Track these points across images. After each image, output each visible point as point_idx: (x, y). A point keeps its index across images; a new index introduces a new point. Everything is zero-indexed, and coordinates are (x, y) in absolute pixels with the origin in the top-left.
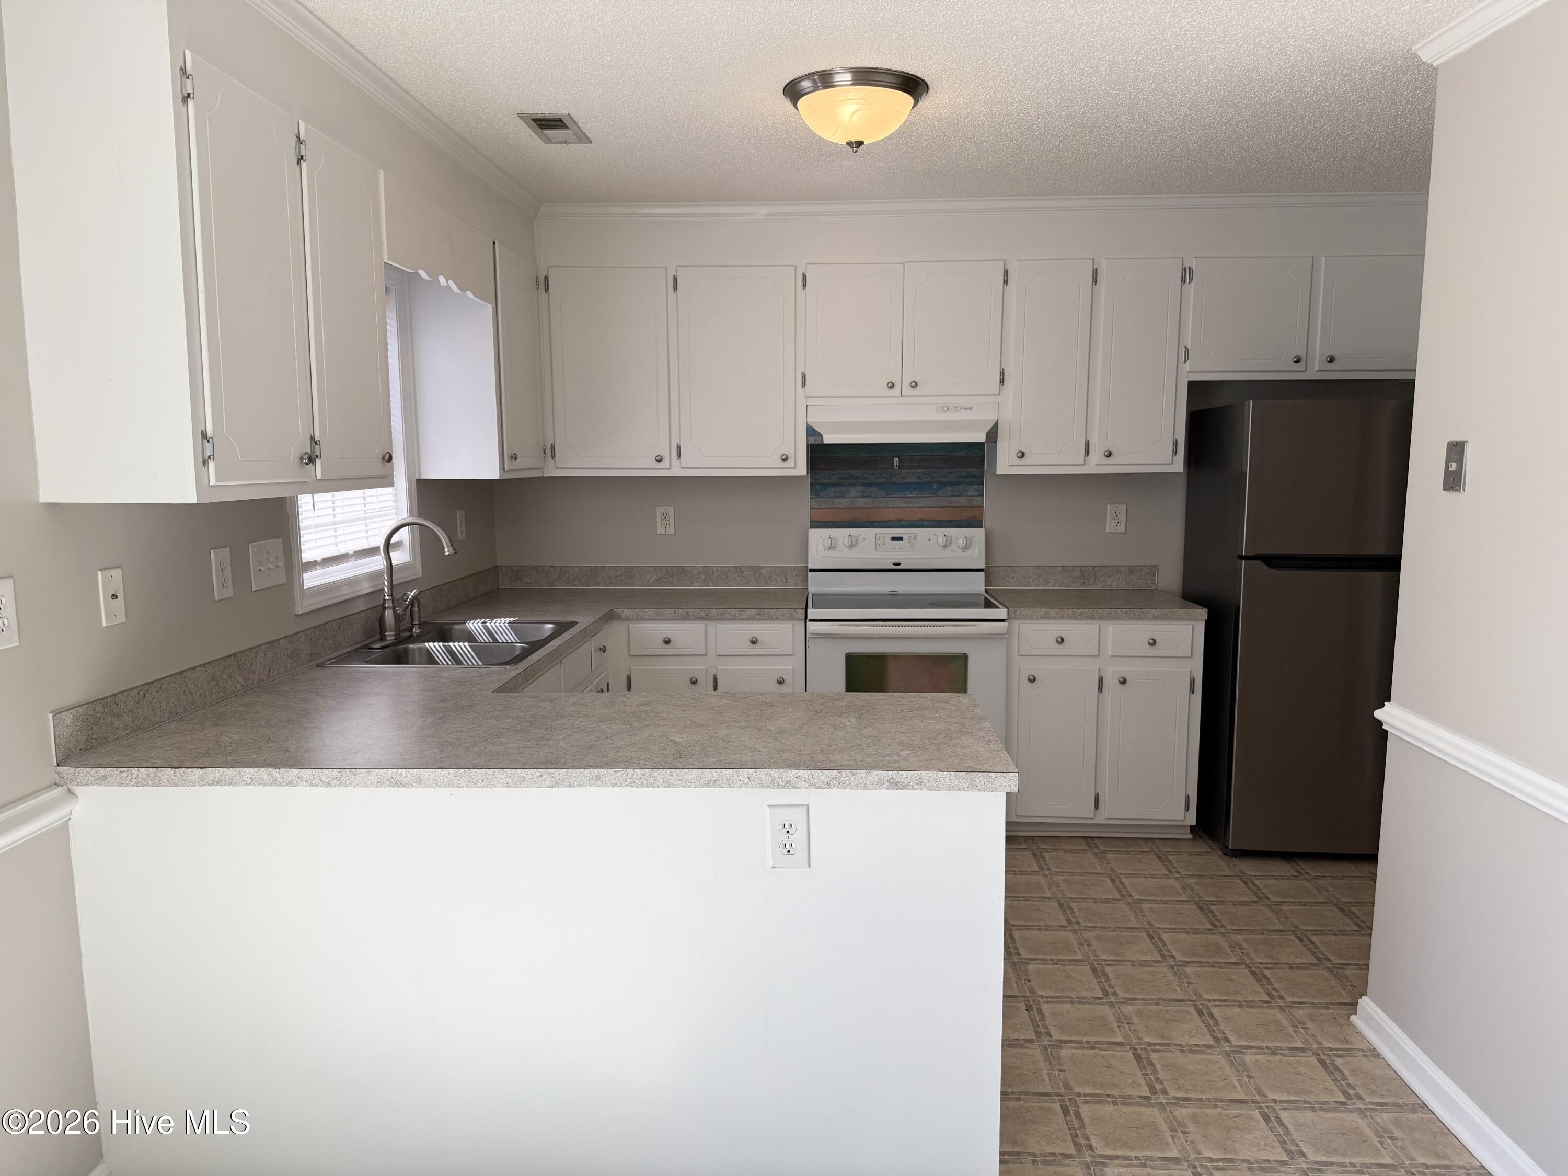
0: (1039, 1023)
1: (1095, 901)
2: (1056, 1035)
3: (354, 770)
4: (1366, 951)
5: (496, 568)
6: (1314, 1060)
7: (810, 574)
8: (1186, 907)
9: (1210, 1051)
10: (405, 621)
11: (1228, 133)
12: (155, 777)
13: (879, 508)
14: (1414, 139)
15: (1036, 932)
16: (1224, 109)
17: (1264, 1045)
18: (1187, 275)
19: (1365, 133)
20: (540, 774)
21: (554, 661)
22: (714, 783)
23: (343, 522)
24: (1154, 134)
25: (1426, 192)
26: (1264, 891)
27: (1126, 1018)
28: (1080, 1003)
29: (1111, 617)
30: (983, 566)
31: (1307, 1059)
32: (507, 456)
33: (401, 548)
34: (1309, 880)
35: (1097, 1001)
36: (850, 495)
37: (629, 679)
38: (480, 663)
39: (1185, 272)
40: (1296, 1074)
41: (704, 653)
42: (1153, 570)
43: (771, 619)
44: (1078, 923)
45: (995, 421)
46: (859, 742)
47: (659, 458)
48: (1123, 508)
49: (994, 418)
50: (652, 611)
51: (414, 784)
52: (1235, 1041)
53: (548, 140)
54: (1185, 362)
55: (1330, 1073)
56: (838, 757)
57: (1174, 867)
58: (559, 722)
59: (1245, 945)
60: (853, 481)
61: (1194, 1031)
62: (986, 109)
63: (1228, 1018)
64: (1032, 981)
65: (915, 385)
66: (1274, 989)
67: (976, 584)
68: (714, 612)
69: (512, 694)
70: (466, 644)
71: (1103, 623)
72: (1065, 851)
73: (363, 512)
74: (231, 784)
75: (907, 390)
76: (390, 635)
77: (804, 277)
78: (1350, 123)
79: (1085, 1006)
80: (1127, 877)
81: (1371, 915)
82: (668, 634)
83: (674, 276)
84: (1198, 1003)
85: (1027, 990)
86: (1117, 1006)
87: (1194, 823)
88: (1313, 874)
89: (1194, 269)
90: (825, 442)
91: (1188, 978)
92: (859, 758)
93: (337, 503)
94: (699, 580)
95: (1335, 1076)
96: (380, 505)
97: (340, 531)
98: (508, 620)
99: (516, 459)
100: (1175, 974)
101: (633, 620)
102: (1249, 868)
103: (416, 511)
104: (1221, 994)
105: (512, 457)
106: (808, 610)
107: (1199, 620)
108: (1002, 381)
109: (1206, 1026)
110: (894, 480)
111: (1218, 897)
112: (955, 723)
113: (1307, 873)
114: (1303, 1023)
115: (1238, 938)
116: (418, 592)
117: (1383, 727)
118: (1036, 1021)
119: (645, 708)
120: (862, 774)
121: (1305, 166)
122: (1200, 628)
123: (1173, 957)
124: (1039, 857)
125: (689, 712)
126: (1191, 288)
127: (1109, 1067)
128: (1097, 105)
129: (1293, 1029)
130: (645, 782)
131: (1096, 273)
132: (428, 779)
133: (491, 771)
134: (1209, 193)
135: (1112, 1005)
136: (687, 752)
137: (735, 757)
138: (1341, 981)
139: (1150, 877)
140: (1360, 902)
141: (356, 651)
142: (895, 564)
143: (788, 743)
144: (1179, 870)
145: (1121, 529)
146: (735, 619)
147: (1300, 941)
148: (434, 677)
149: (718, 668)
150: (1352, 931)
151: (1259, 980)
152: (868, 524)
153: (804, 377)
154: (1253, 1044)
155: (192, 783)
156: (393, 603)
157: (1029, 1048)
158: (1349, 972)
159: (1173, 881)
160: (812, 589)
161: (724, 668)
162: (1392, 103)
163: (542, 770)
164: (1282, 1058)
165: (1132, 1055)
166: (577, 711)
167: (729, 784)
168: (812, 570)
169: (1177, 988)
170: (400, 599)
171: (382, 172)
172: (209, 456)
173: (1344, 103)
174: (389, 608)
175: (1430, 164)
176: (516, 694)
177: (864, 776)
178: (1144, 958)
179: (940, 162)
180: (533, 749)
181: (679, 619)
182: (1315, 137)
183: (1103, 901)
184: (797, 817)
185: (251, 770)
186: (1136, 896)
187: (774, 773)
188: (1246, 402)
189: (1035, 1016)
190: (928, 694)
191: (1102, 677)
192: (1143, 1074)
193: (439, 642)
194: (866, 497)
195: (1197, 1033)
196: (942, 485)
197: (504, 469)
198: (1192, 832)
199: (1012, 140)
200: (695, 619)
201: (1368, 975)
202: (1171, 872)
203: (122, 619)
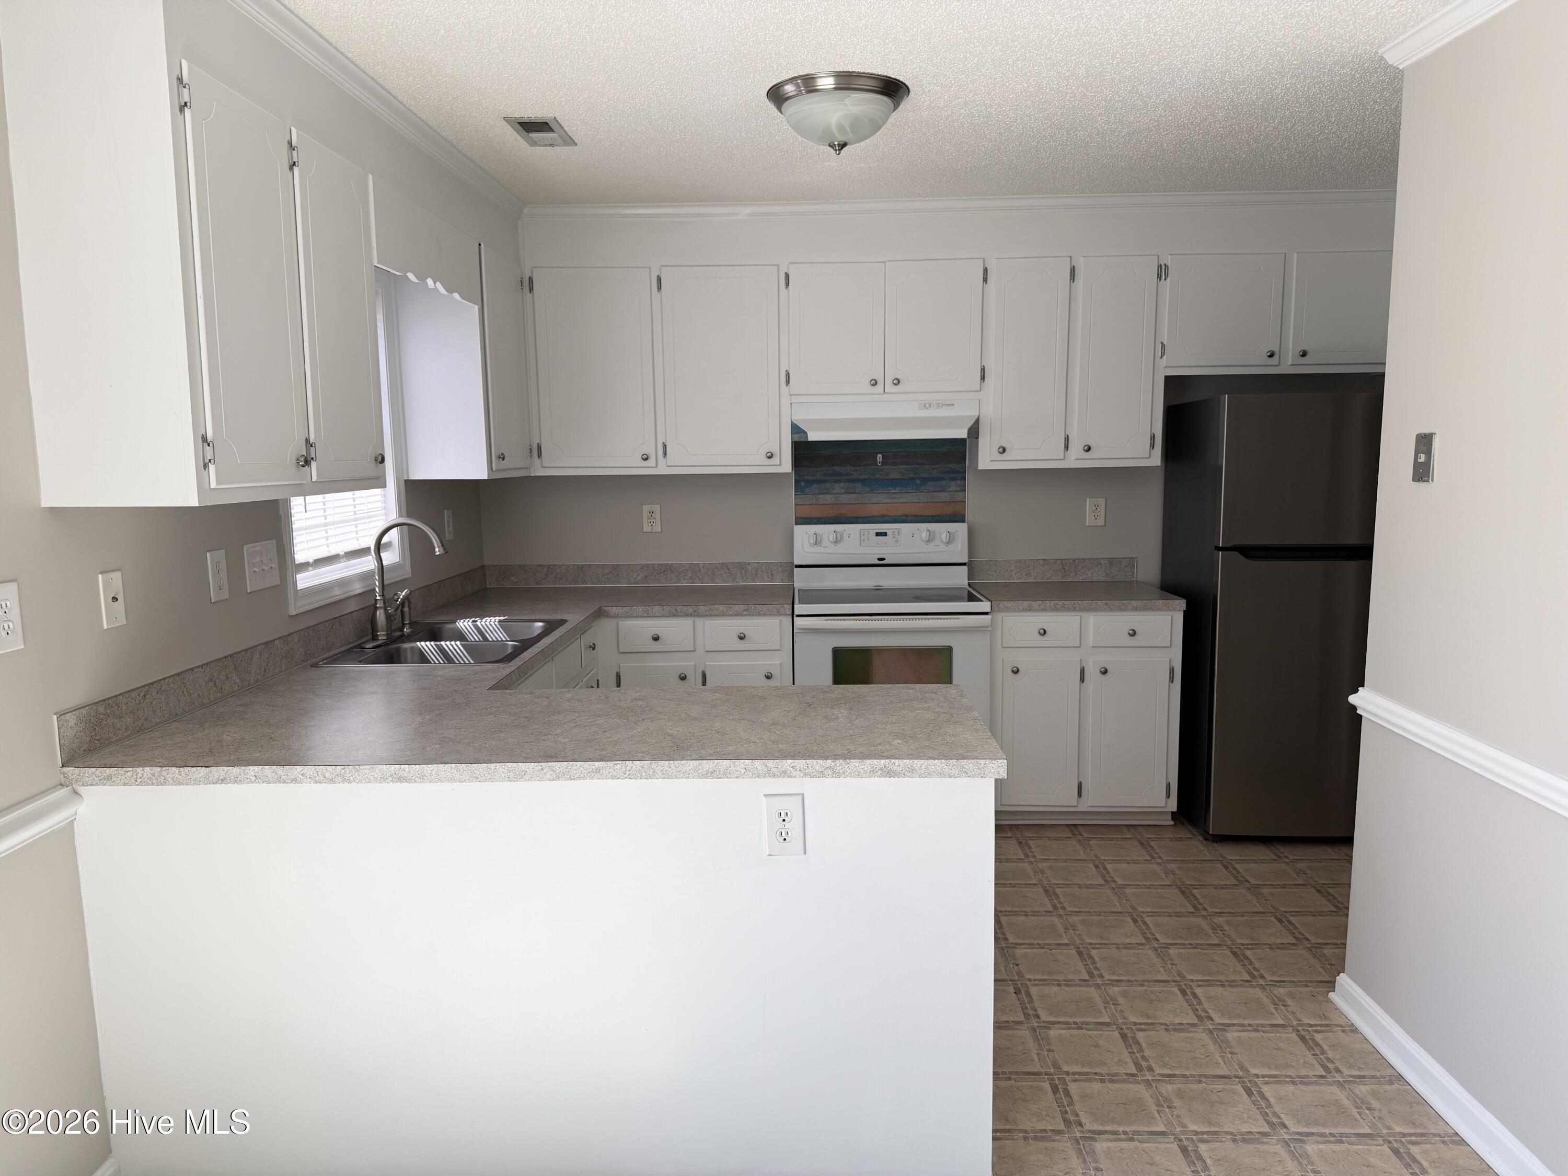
0: (1028, 1005)
1: (1080, 887)
2: (1045, 1017)
3: (357, 766)
4: (1343, 931)
5: (483, 567)
6: (1294, 1036)
7: (796, 570)
8: (1169, 891)
9: (1194, 1029)
10: (396, 622)
11: (1202, 133)
12: (160, 776)
13: (863, 504)
14: (1383, 138)
15: (1022, 918)
16: (1197, 111)
17: (1246, 1022)
18: (1162, 272)
19: (1334, 133)
20: (540, 768)
21: (546, 659)
22: (711, 774)
23: (334, 523)
24: (1129, 135)
25: (1394, 189)
26: (1244, 874)
27: (1112, 999)
28: (1066, 985)
29: (1091, 609)
30: (965, 560)
31: (1288, 1035)
32: (495, 456)
33: (391, 548)
34: (1287, 864)
35: (1084, 983)
36: (835, 491)
37: (618, 677)
38: (472, 662)
39: (1161, 269)
40: (1277, 1049)
41: (693, 649)
42: (1131, 562)
43: (759, 614)
44: (1063, 908)
45: (977, 417)
46: (851, 732)
47: (645, 456)
48: (1102, 502)
49: (975, 414)
50: (641, 609)
51: (416, 779)
52: (1218, 1019)
53: (534, 143)
54: (1161, 357)
55: (1310, 1048)
56: (831, 747)
57: (1155, 853)
58: (556, 717)
59: (1226, 927)
60: (837, 478)
61: (1179, 1011)
62: (966, 111)
63: (1210, 998)
64: (1020, 965)
65: (897, 382)
66: (1255, 969)
67: (959, 578)
68: (702, 609)
69: (508, 691)
70: (458, 643)
71: (1084, 614)
72: (1050, 839)
73: (353, 513)
74: (236, 782)
75: (890, 388)
76: (382, 635)
77: (787, 276)
78: (1319, 123)
79: (1072, 989)
80: (1110, 863)
81: (1348, 896)
82: (656, 631)
83: (658, 276)
84: (1182, 983)
85: (1015, 974)
86: (1103, 988)
87: (1176, 810)
88: (1291, 857)
89: (1169, 266)
90: (809, 440)
91: (1172, 960)
92: (852, 747)
93: (328, 505)
94: (685, 577)
95: (1315, 1051)
96: (370, 506)
97: (331, 533)
98: (497, 618)
99: (503, 459)
100: (1159, 956)
101: (621, 617)
102: (1229, 852)
103: (404, 512)
104: (1204, 974)
105: (499, 457)
106: (795, 606)
107: (1177, 610)
108: (983, 378)
109: (1190, 1005)
110: (877, 476)
111: (1200, 881)
112: (943, 713)
113: (1286, 857)
114: (1284, 1001)
115: (1220, 920)
116: (408, 592)
117: (1358, 712)
118: (1025, 1004)
119: (640, 703)
120: (855, 763)
121: (1276, 164)
122: (1179, 618)
123: (1157, 940)
124: (1024, 845)
125: (684, 706)
126: (1166, 285)
127: (1097, 1046)
128: (1074, 106)
129: (1273, 1006)
130: (643, 774)
131: (1074, 270)
132: (431, 775)
133: (492, 766)
134: (1183, 191)
135: (1098, 986)
136: (684, 745)
137: (731, 748)
138: (1319, 960)
139: (1133, 863)
140: (1336, 884)
141: (349, 651)
142: (879, 559)
143: (782, 734)
144: (1161, 855)
145: (1101, 522)
146: (723, 615)
147: (1280, 922)
148: (428, 676)
149: (707, 663)
150: (1330, 911)
151: (1240, 961)
152: (853, 520)
153: (788, 375)
154: (1235, 1022)
155: (197, 782)
156: (384, 603)
157: (1018, 1029)
158: (1328, 951)
159: (1155, 867)
160: (798, 584)
161: (711, 663)
162: (1360, 104)
163: (543, 764)
164: (1263, 1034)
165: (1118, 1034)
166: (573, 706)
167: (726, 775)
168: (797, 566)
169: (1161, 969)
170: (390, 599)
171: (371, 176)
172: (210, 461)
173: (1314, 104)
174: (381, 608)
175: (1398, 162)
176: (511, 691)
177: (857, 765)
178: (1128, 941)
179: (920, 163)
180: (532, 744)
181: (668, 616)
182: (1286, 137)
183: (1087, 887)
184: (792, 806)
185: (256, 768)
186: (1120, 881)
187: (770, 763)
188: (1222, 397)
189: (1023, 998)
190: (917, 685)
191: (1084, 668)
192: (1129, 1053)
193: (431, 641)
194: (851, 493)
195: (1181, 1012)
196: (925, 480)
197: (492, 468)
198: (1173, 819)
199: (991, 141)
200: (684, 616)
201: (1345, 953)
202: (1153, 857)
203: (122, 621)
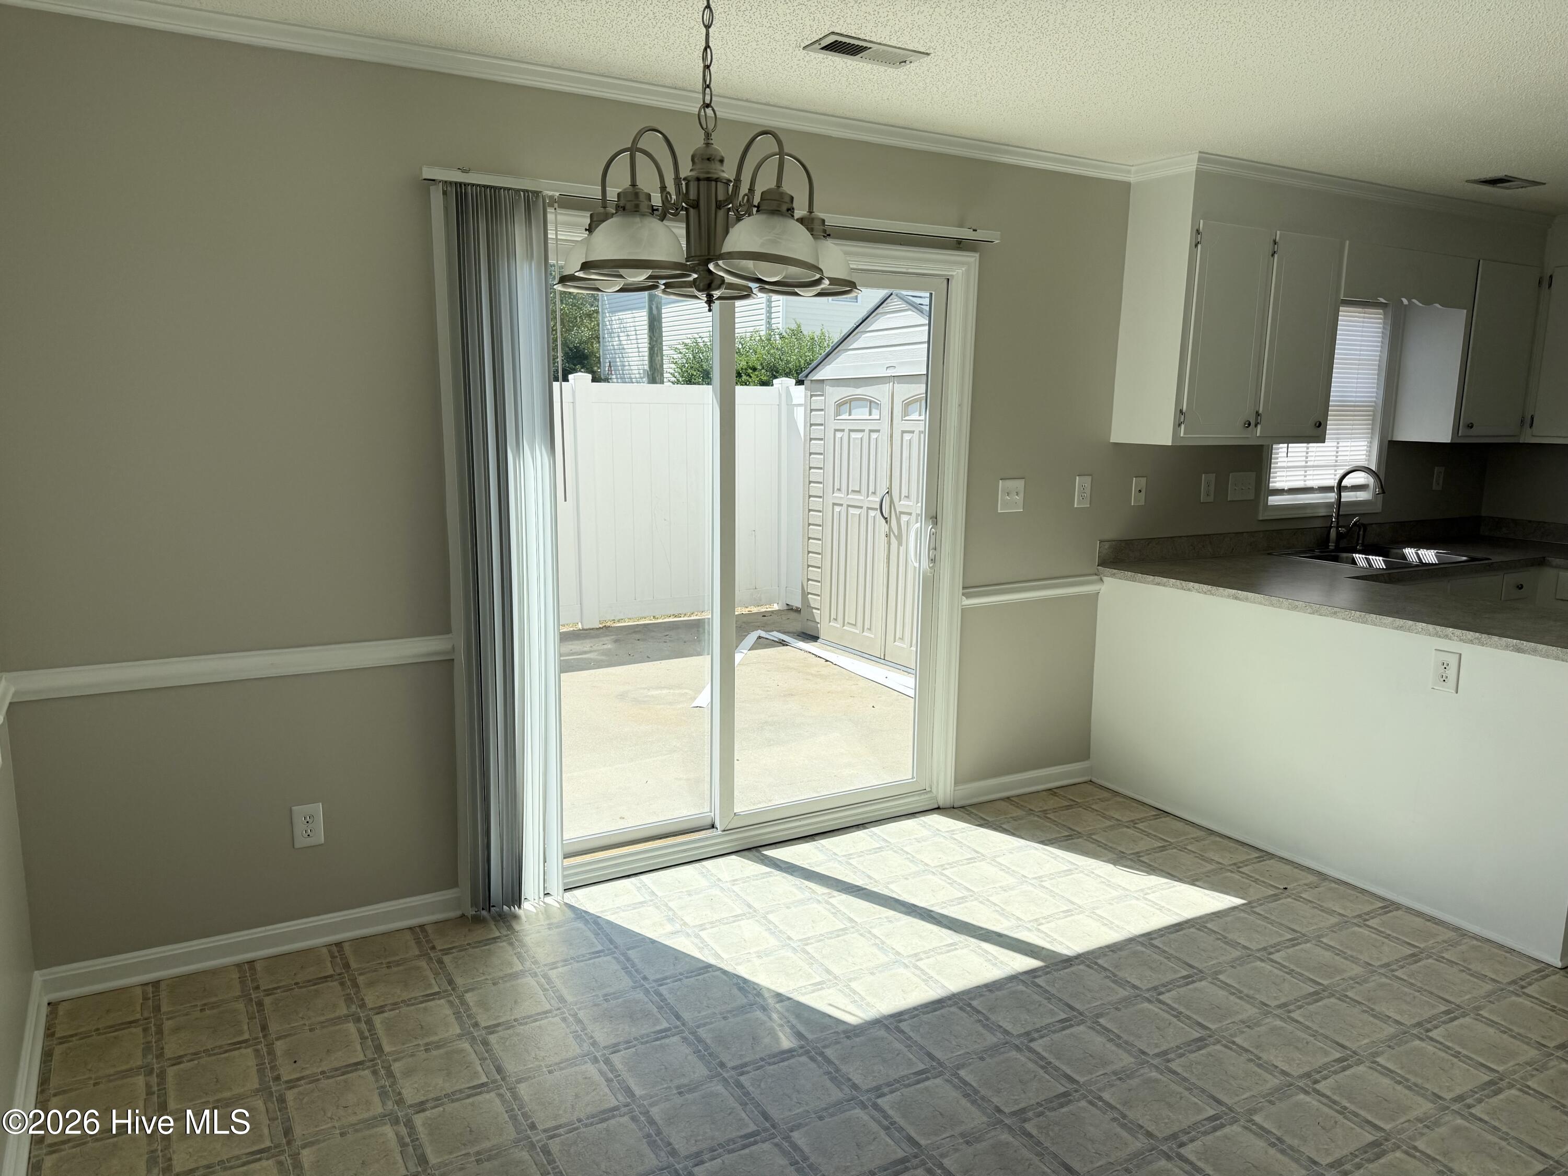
5: (1479, 517)
10: (1342, 538)
32: (1464, 425)
53: (1507, 188)
76: (1332, 545)
97: (1309, 473)
98: (1436, 551)
99: (1471, 428)
103: (1383, 464)
105: (1468, 426)
141: (1304, 551)
155: (1148, 583)
156: (1337, 525)
167: (1409, 630)
171: (1347, 242)
172: (1182, 422)
174: (1334, 527)
177: (1496, 640)
184: (1453, 660)
187: (1438, 628)
193: (1369, 555)
197: (1456, 435)
203: (1142, 503)
